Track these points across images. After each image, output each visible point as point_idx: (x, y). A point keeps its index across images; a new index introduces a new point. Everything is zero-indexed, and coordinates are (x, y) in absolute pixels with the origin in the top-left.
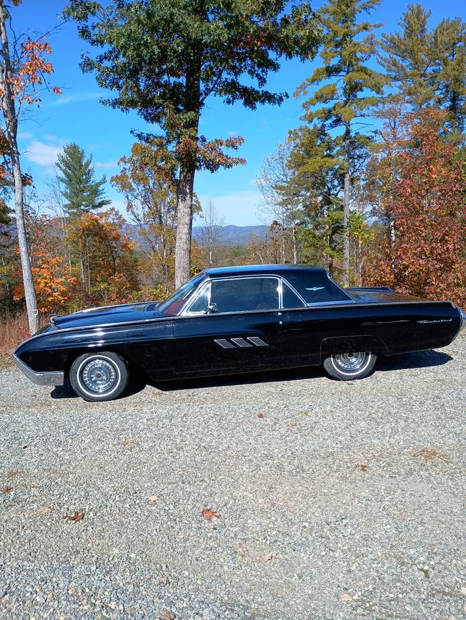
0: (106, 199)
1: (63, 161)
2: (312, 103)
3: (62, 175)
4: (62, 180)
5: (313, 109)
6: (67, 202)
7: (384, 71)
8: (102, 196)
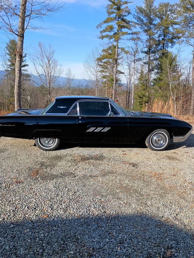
0: (26, 64)
1: (9, 46)
2: (104, 31)
3: (8, 52)
4: (8, 54)
5: (104, 34)
6: (9, 63)
7: (136, 21)
8: (25, 62)
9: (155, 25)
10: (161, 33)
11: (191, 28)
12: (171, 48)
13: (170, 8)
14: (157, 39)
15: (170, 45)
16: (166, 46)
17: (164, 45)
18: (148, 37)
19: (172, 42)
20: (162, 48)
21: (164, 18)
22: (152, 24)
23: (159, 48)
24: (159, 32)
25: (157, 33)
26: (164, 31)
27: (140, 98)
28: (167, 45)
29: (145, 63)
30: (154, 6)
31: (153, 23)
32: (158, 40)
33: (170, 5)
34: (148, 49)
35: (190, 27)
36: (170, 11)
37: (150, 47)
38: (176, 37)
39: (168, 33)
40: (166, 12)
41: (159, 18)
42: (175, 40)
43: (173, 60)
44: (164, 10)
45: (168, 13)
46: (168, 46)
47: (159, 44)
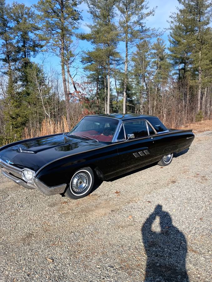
9: (10, 28)
10: (19, 39)
11: (55, 35)
12: (34, 57)
13: (26, 10)
14: (16, 45)
15: (32, 53)
16: (28, 55)
17: (25, 54)
18: (4, 42)
19: (34, 51)
20: (24, 56)
21: (21, 22)
22: (7, 27)
23: (20, 56)
24: (17, 37)
25: (14, 38)
26: (22, 36)
27: (13, 118)
28: (28, 53)
29: (5, 73)
30: (6, 4)
31: (8, 25)
32: (18, 47)
33: (27, 7)
34: (5, 56)
35: (53, 35)
36: (26, 14)
37: (8, 54)
38: (38, 45)
39: (28, 39)
40: (22, 15)
41: (14, 20)
42: (37, 49)
43: (39, 71)
44: (20, 12)
45: (25, 16)
46: (30, 54)
47: (19, 52)
